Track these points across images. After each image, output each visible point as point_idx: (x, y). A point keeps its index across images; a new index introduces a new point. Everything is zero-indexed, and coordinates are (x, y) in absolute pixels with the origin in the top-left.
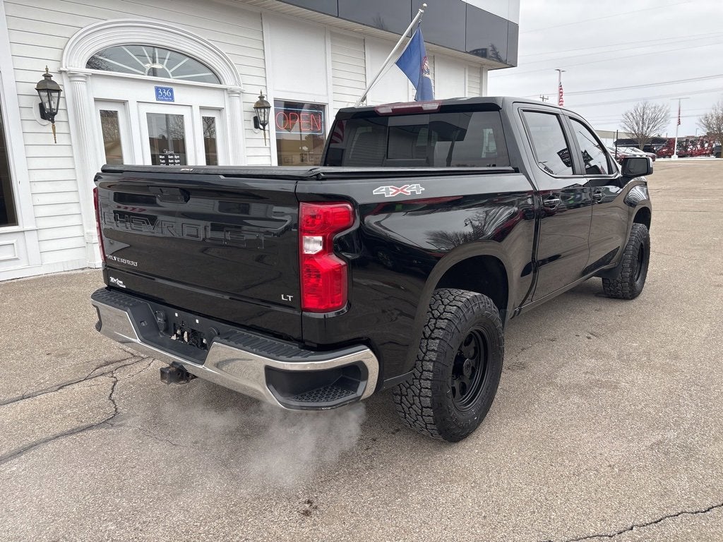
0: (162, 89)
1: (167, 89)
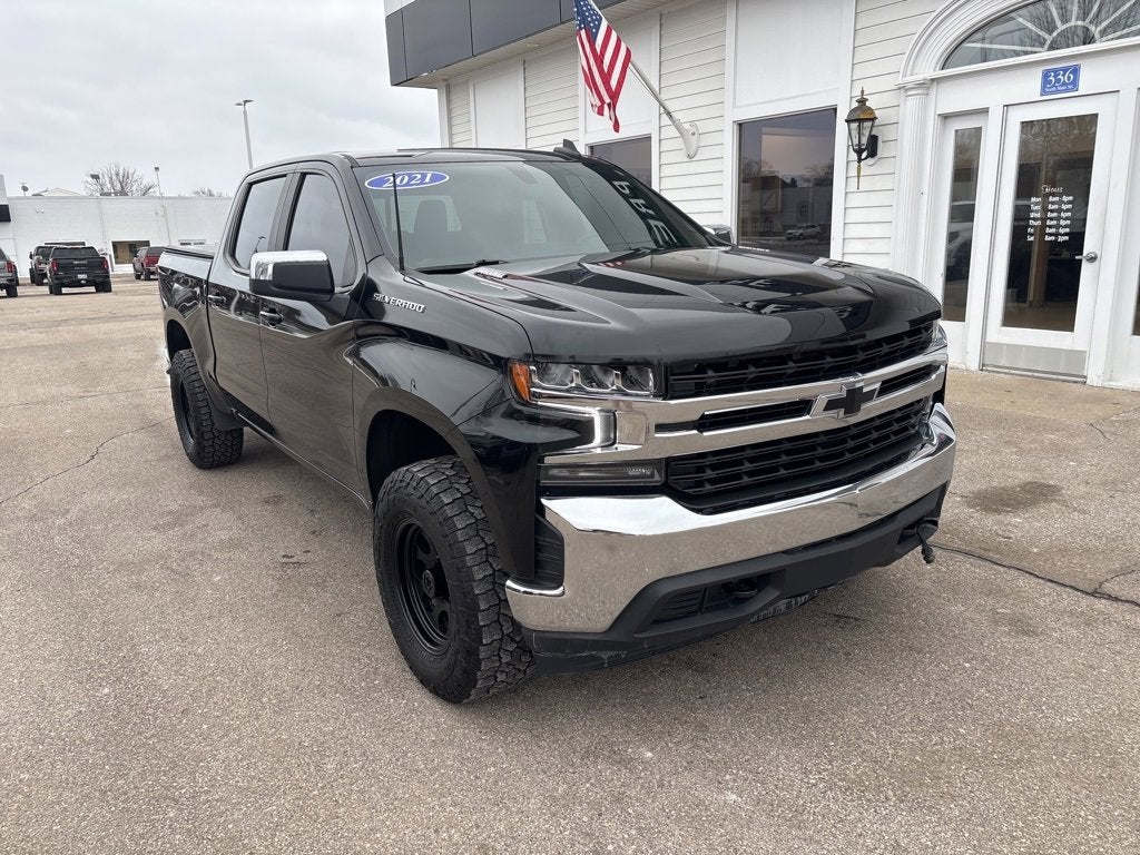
0: (1056, 71)
1: (1065, 70)
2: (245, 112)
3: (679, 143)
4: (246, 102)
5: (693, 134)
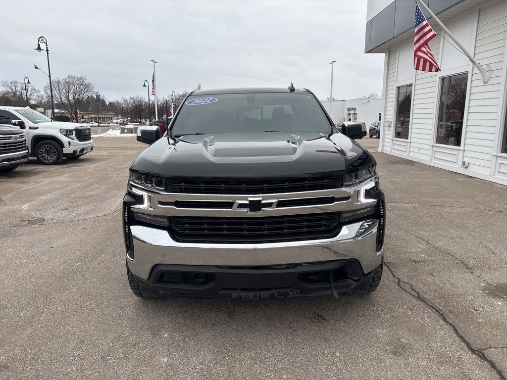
2: (333, 66)
3: (479, 76)
4: (333, 62)
5: (488, 71)
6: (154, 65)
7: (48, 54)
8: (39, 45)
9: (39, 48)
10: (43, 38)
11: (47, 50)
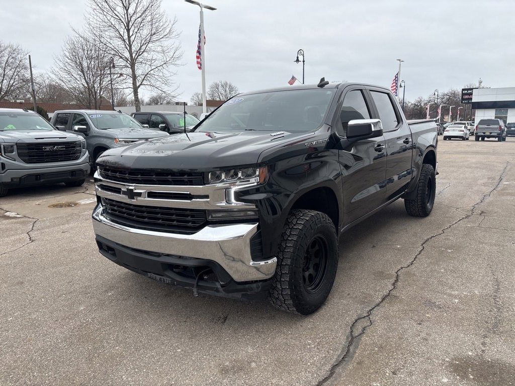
6: (400, 64)
7: (304, 64)
8: (298, 57)
9: (298, 60)
10: (302, 51)
11: (304, 61)
